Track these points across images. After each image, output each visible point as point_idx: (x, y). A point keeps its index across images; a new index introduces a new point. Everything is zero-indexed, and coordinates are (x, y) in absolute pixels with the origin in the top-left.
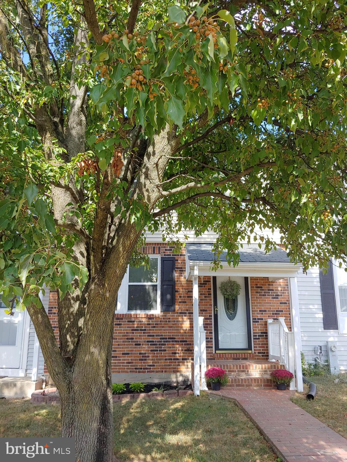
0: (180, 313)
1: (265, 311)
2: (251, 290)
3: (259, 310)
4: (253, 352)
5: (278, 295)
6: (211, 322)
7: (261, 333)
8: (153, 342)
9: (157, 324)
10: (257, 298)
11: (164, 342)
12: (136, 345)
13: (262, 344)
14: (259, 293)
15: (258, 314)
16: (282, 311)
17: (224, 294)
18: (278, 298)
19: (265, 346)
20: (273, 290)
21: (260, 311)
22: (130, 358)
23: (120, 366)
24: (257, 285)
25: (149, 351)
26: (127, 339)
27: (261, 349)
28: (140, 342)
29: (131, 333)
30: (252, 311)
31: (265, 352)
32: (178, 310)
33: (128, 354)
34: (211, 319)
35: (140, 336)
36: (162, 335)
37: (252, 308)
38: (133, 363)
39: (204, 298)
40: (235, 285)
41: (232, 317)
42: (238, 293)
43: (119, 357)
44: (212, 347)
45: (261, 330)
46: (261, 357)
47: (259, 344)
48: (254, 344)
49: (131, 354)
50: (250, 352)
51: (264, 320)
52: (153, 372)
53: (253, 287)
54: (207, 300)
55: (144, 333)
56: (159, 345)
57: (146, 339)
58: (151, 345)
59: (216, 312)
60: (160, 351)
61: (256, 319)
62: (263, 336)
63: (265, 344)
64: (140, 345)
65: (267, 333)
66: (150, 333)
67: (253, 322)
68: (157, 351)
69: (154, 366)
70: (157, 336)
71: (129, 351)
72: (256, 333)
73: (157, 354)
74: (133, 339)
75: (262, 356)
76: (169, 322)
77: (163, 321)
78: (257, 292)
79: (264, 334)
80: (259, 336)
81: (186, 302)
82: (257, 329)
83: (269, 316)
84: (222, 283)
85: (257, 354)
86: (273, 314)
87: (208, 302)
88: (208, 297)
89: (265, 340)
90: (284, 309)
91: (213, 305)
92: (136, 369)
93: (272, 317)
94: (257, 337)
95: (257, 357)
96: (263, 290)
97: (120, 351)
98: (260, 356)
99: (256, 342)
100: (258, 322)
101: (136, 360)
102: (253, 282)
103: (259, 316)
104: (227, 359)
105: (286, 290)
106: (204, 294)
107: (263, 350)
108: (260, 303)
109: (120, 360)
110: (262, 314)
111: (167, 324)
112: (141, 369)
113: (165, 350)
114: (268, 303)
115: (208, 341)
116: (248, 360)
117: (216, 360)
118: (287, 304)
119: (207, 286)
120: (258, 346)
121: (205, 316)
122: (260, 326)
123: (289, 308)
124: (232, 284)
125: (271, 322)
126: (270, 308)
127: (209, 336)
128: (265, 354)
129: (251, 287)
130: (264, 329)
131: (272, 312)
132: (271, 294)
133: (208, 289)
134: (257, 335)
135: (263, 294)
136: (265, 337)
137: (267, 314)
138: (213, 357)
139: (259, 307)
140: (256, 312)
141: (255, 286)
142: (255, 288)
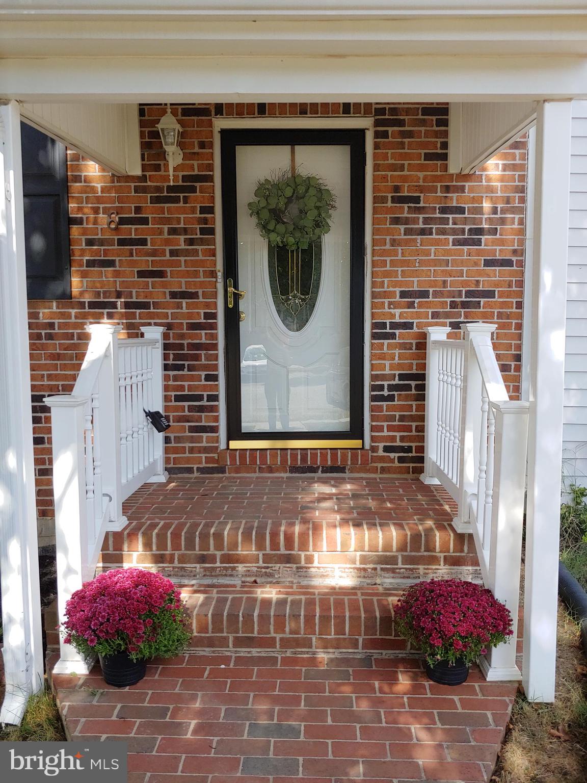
0: (92, 305)
1: (425, 294)
2: (375, 211)
3: (398, 290)
4: (367, 447)
5: (480, 231)
6: (214, 337)
7: (402, 377)
10: (394, 242)
13: (402, 418)
14: (406, 221)
15: (396, 305)
16: (490, 294)
17: (265, 228)
18: (479, 242)
19: (414, 424)
20: (461, 210)
21: (403, 294)
24: (397, 189)
27: (398, 434)
30: (374, 295)
31: (413, 445)
32: (81, 293)
34: (213, 327)
37: (374, 284)
39: (183, 247)
40: (312, 191)
41: (295, 318)
42: (320, 224)
44: (214, 429)
45: (399, 366)
46: (397, 464)
47: (392, 418)
48: (373, 418)
50: (355, 443)
51: (415, 329)
53: (384, 200)
54: (195, 253)
59: (231, 300)
61: (383, 325)
62: (408, 387)
63: (412, 418)
65: (422, 377)
67: (374, 336)
72: (383, 377)
75: (401, 460)
76: (50, 337)
78: (396, 221)
79: (413, 383)
80: (391, 388)
81: (111, 263)
82: (387, 363)
83: (435, 315)
84: (261, 187)
85: (381, 453)
86: (453, 305)
87: (202, 263)
88: (202, 242)
89: (414, 403)
90: (497, 284)
91: (220, 275)
93: (447, 315)
94: (386, 393)
95: (379, 465)
96: (420, 210)
98: (392, 461)
99: (380, 409)
100: (393, 336)
102: (385, 178)
103: (398, 315)
104: (270, 470)
105: (514, 210)
106: (185, 231)
107: (402, 439)
108: (404, 263)
110: (411, 305)
114: (436, 263)
115: (201, 409)
116: (347, 475)
117: (227, 475)
118: (515, 268)
119: (198, 199)
120: (385, 424)
121: (190, 315)
122: (397, 352)
123: (521, 284)
124: (301, 190)
125: (443, 337)
126: (445, 282)
127: (205, 388)
128: (410, 455)
129: (376, 200)
130: (415, 362)
131: (449, 300)
132: (451, 226)
133: (203, 210)
134: (386, 383)
135: (421, 226)
136: (414, 392)
137: (428, 305)
138: (217, 461)
139: (400, 279)
140: (386, 301)
141: (390, 195)
142: (389, 204)
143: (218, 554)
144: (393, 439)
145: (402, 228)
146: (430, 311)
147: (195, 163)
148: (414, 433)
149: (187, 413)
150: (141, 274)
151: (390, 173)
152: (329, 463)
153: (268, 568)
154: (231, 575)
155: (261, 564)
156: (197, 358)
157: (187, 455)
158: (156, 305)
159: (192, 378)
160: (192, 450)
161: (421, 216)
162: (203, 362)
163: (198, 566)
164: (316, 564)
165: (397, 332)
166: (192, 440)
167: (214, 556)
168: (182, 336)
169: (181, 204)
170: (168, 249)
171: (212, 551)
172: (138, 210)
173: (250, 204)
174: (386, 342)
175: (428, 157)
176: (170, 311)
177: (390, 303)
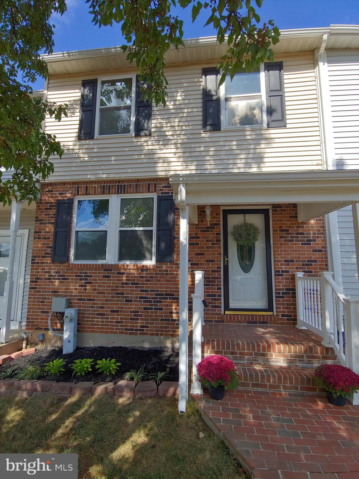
1: (293, 261)
2: (273, 234)
3: (283, 260)
4: (275, 314)
5: (310, 240)
6: (220, 275)
7: (286, 289)
8: (147, 298)
9: (152, 277)
10: (281, 244)
11: (160, 298)
12: (126, 301)
13: (287, 304)
14: (285, 237)
15: (283, 265)
16: (316, 261)
17: (236, 240)
18: (310, 244)
19: (292, 307)
20: (303, 234)
21: (285, 261)
22: (119, 317)
23: (108, 325)
24: (281, 227)
25: (141, 308)
26: (117, 294)
27: (286, 310)
28: (131, 297)
29: (121, 287)
30: (275, 261)
31: (292, 314)
32: (177, 260)
33: (118, 311)
34: (220, 271)
35: (131, 290)
36: (158, 291)
37: (274, 257)
38: (122, 322)
39: (210, 246)
40: (252, 228)
41: (246, 268)
42: (255, 239)
43: (107, 315)
44: (220, 307)
45: (285, 286)
46: (286, 321)
47: (284, 304)
48: (277, 304)
49: (121, 311)
50: (271, 313)
51: (290, 273)
52: (147, 334)
53: (277, 231)
54: (214, 248)
55: (136, 287)
56: (154, 302)
57: (139, 294)
58: (144, 301)
59: (226, 263)
60: (155, 309)
61: (279, 271)
63: (291, 304)
64: (131, 301)
65: (294, 290)
66: (143, 287)
67: (275, 275)
68: (152, 309)
69: (147, 327)
70: (151, 291)
71: (118, 308)
72: (280, 289)
73: (152, 312)
74: (123, 294)
75: (288, 320)
76: (166, 274)
77: (159, 274)
78: (281, 237)
79: (291, 292)
80: (283, 293)
82: (281, 285)
83: (297, 268)
84: (235, 227)
85: (280, 317)
86: (303, 265)
87: (216, 251)
88: (217, 244)
89: (292, 299)
90: (318, 258)
91: (222, 254)
92: (126, 329)
93: (301, 268)
94: (281, 295)
95: (280, 322)
96: (290, 234)
97: (109, 308)
98: (285, 320)
99: (279, 301)
100: (282, 275)
101: (126, 319)
102: (277, 224)
103: (284, 268)
104: (240, 322)
105: (321, 234)
106: (211, 241)
107: (288, 312)
108: (285, 251)
109: (108, 318)
110: (288, 265)
111: (164, 278)
112: (133, 330)
113: (161, 309)
114: (296, 251)
115: (216, 300)
116: (268, 325)
117: (225, 323)
118: (323, 252)
119: (215, 231)
120: (281, 306)
121: (212, 268)
122: (284, 281)
123: (326, 258)
124: (248, 228)
125: (302, 276)
126: (299, 257)
127: (217, 292)
128: (291, 318)
129: (273, 231)
130: (291, 284)
131: (301, 263)
132: (300, 239)
133: (217, 234)
134: (281, 292)
135: (290, 239)
136: (291, 295)
137: (294, 265)
138: (221, 318)
139: (284, 256)
140: (279, 263)
141: (279, 229)
142: (279, 232)
143: (238, 351)
144: (285, 312)
145: (283, 239)
146: (295, 267)
147: (215, 220)
148: (292, 310)
149: (211, 301)
150: (197, 254)
151: (278, 222)
152: (262, 320)
153: (256, 358)
154: (243, 360)
155: (253, 356)
156: (214, 282)
157: (211, 316)
158: (201, 264)
159: (212, 289)
160: (212, 314)
161: (290, 236)
162: (216, 283)
163: (231, 356)
164: (274, 357)
165: (284, 274)
166: (212, 310)
167: (237, 352)
168: (209, 274)
169: (210, 232)
170: (205, 246)
171: (236, 350)
172: (196, 234)
173: (232, 232)
174: (280, 277)
175: (290, 217)
176: (205, 266)
177: (281, 264)
